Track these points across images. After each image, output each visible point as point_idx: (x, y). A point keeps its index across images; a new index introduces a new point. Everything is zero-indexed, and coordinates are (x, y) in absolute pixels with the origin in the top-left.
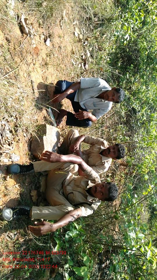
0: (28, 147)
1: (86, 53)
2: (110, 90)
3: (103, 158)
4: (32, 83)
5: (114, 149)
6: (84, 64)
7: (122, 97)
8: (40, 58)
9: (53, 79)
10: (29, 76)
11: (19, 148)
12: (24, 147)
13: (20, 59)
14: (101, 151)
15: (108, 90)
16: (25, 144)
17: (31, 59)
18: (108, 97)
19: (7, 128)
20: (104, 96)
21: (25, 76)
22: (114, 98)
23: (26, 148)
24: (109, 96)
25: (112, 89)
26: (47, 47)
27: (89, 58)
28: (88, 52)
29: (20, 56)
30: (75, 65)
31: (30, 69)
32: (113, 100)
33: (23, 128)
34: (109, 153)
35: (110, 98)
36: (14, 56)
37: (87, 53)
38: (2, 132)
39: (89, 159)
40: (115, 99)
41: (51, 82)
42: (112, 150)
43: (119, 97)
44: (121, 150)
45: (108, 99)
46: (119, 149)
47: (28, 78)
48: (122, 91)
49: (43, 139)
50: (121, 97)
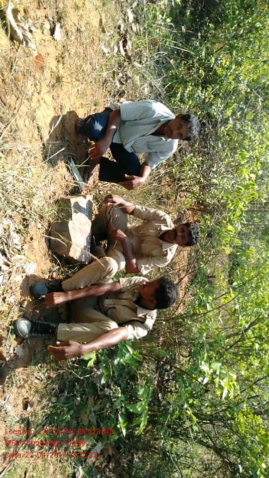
0: (45, 242)
1: (126, 17)
2: (174, 120)
3: (165, 244)
4: (39, 132)
5: (183, 231)
6: (123, 42)
7: (196, 129)
8: (47, 73)
9: (72, 102)
10: (33, 120)
11: (33, 251)
12: (40, 246)
13: (16, 96)
14: (161, 234)
15: (171, 120)
16: (42, 239)
17: (33, 85)
18: (171, 131)
19: (12, 228)
20: (164, 130)
21: (28, 125)
22: (181, 131)
23: (44, 245)
24: (172, 129)
25: (176, 117)
26: (56, 42)
27: (133, 24)
28: (129, 11)
29: (14, 89)
30: (107, 55)
31: (33, 105)
32: (180, 137)
33: (35, 217)
34: (175, 239)
35: (176, 132)
36: (5, 96)
37: (128, 17)
38: (7, 240)
39: (142, 245)
40: (184, 134)
41: (69, 111)
42: (179, 234)
43: (190, 129)
44: (194, 234)
45: (171, 135)
46: (191, 232)
47: (31, 124)
48: (193, 118)
49: (68, 227)
50: (194, 128)
